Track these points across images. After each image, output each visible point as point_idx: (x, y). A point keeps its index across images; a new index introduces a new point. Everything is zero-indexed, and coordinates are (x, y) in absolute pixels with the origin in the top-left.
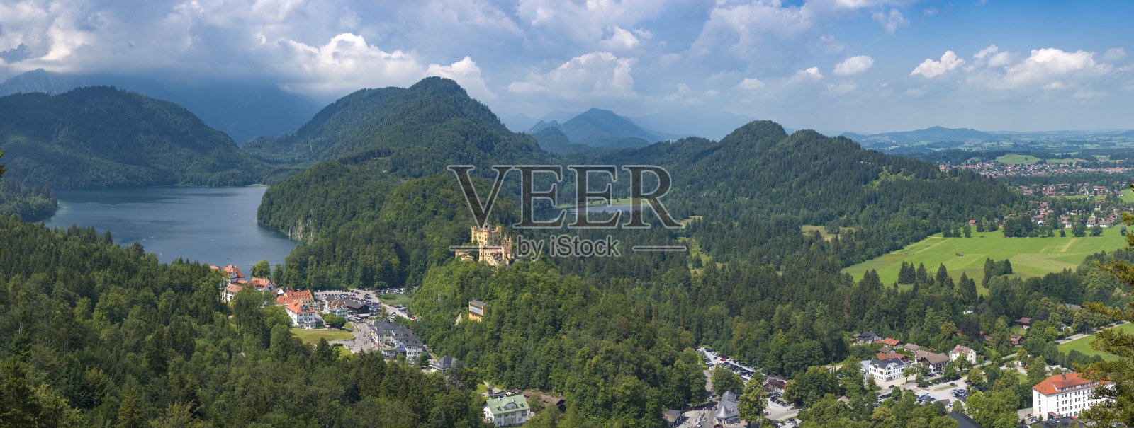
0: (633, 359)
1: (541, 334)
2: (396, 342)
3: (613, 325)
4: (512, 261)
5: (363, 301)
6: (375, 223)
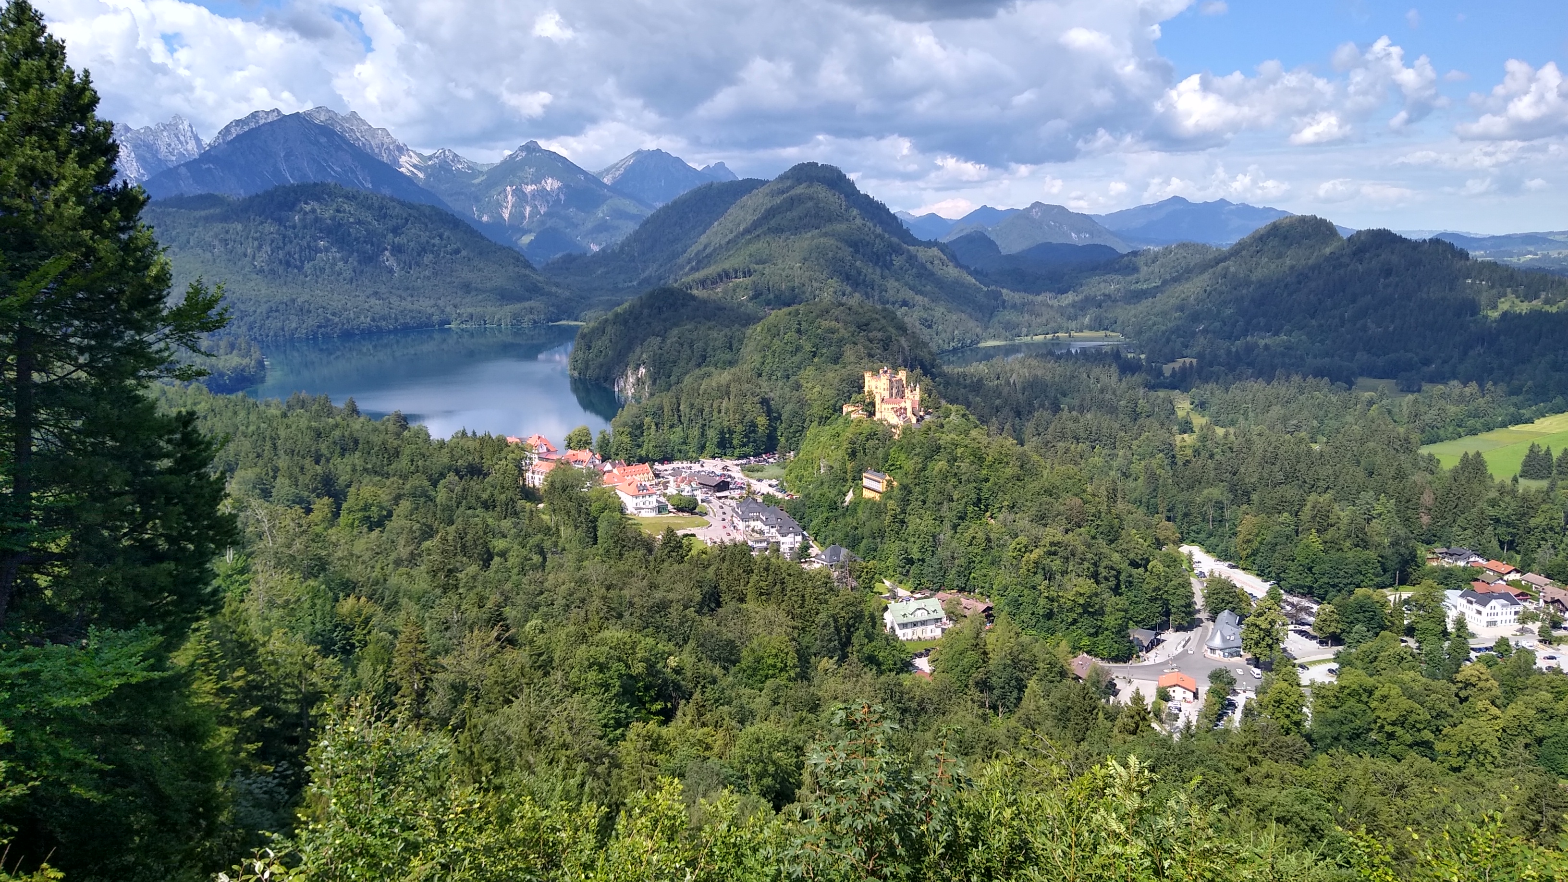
0: (1089, 556)
1: (960, 518)
2: (766, 529)
3: (1062, 508)
4: (920, 419)
5: (721, 476)
6: (733, 370)
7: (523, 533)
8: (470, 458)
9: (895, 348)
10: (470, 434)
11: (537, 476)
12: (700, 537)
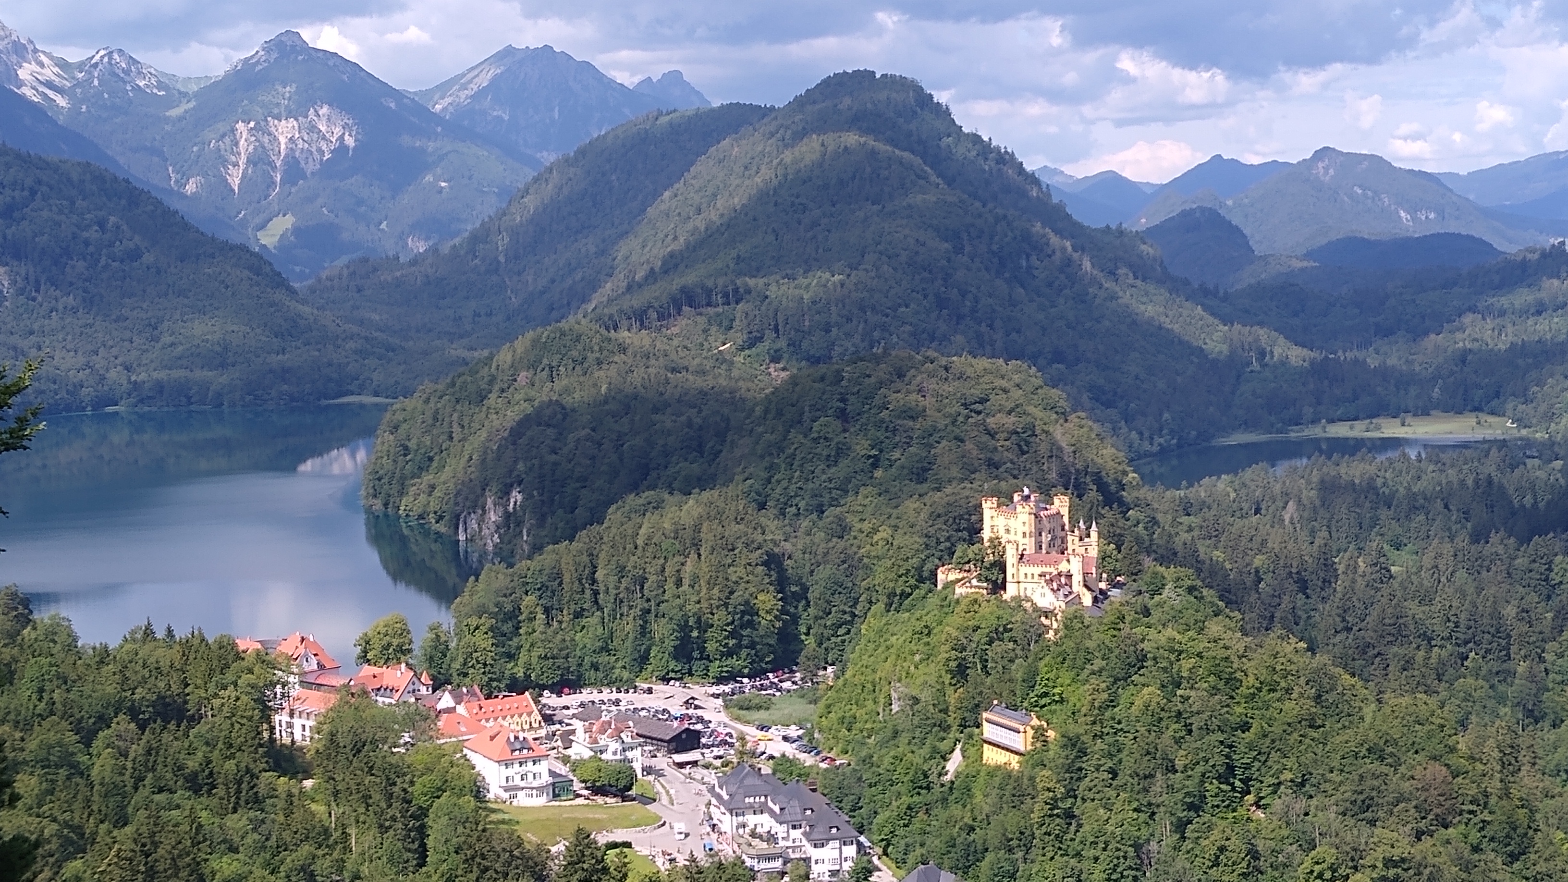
1: (1191, 807)
2: (780, 830)
3: (1406, 786)
4: (1100, 597)
5: (682, 718)
6: (706, 495)
7: (272, 842)
8: (162, 685)
9: (1043, 448)
10: (160, 634)
11: (297, 722)
12: (641, 849)
